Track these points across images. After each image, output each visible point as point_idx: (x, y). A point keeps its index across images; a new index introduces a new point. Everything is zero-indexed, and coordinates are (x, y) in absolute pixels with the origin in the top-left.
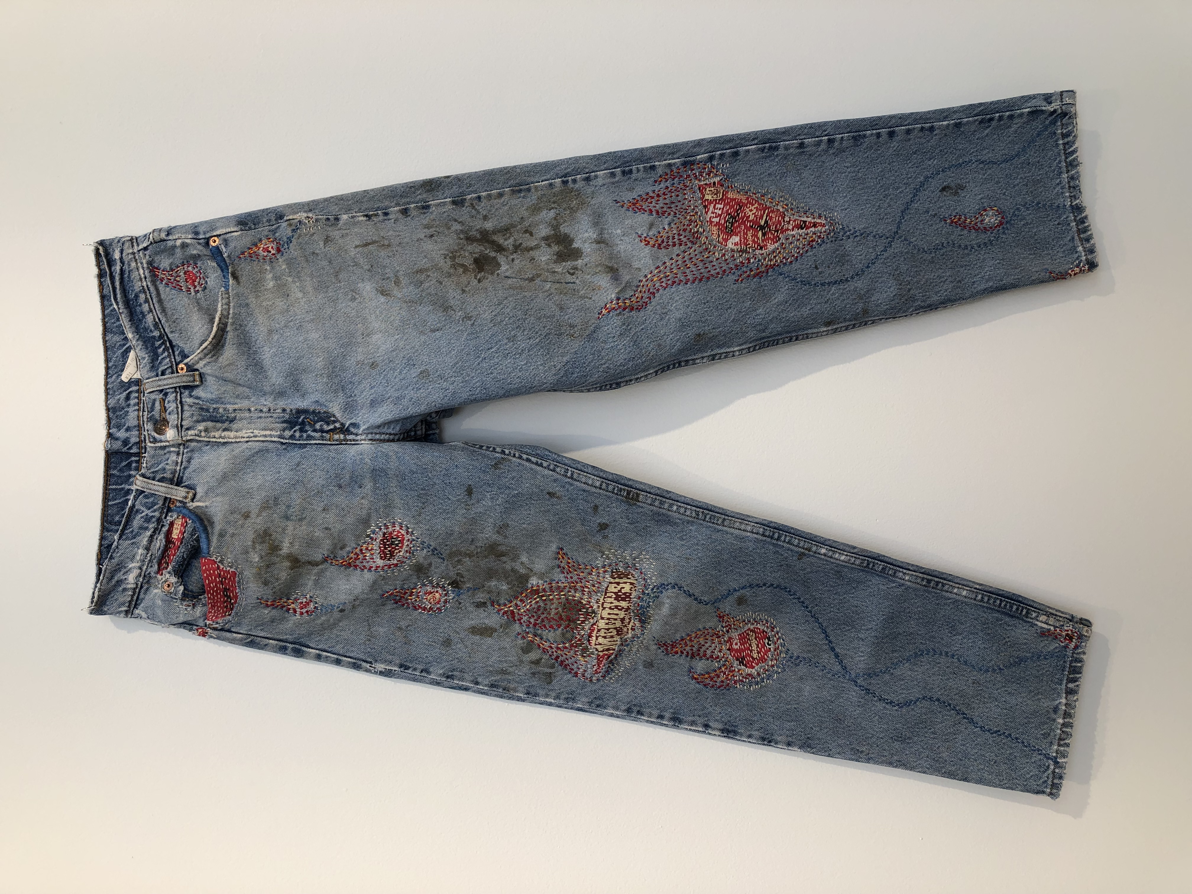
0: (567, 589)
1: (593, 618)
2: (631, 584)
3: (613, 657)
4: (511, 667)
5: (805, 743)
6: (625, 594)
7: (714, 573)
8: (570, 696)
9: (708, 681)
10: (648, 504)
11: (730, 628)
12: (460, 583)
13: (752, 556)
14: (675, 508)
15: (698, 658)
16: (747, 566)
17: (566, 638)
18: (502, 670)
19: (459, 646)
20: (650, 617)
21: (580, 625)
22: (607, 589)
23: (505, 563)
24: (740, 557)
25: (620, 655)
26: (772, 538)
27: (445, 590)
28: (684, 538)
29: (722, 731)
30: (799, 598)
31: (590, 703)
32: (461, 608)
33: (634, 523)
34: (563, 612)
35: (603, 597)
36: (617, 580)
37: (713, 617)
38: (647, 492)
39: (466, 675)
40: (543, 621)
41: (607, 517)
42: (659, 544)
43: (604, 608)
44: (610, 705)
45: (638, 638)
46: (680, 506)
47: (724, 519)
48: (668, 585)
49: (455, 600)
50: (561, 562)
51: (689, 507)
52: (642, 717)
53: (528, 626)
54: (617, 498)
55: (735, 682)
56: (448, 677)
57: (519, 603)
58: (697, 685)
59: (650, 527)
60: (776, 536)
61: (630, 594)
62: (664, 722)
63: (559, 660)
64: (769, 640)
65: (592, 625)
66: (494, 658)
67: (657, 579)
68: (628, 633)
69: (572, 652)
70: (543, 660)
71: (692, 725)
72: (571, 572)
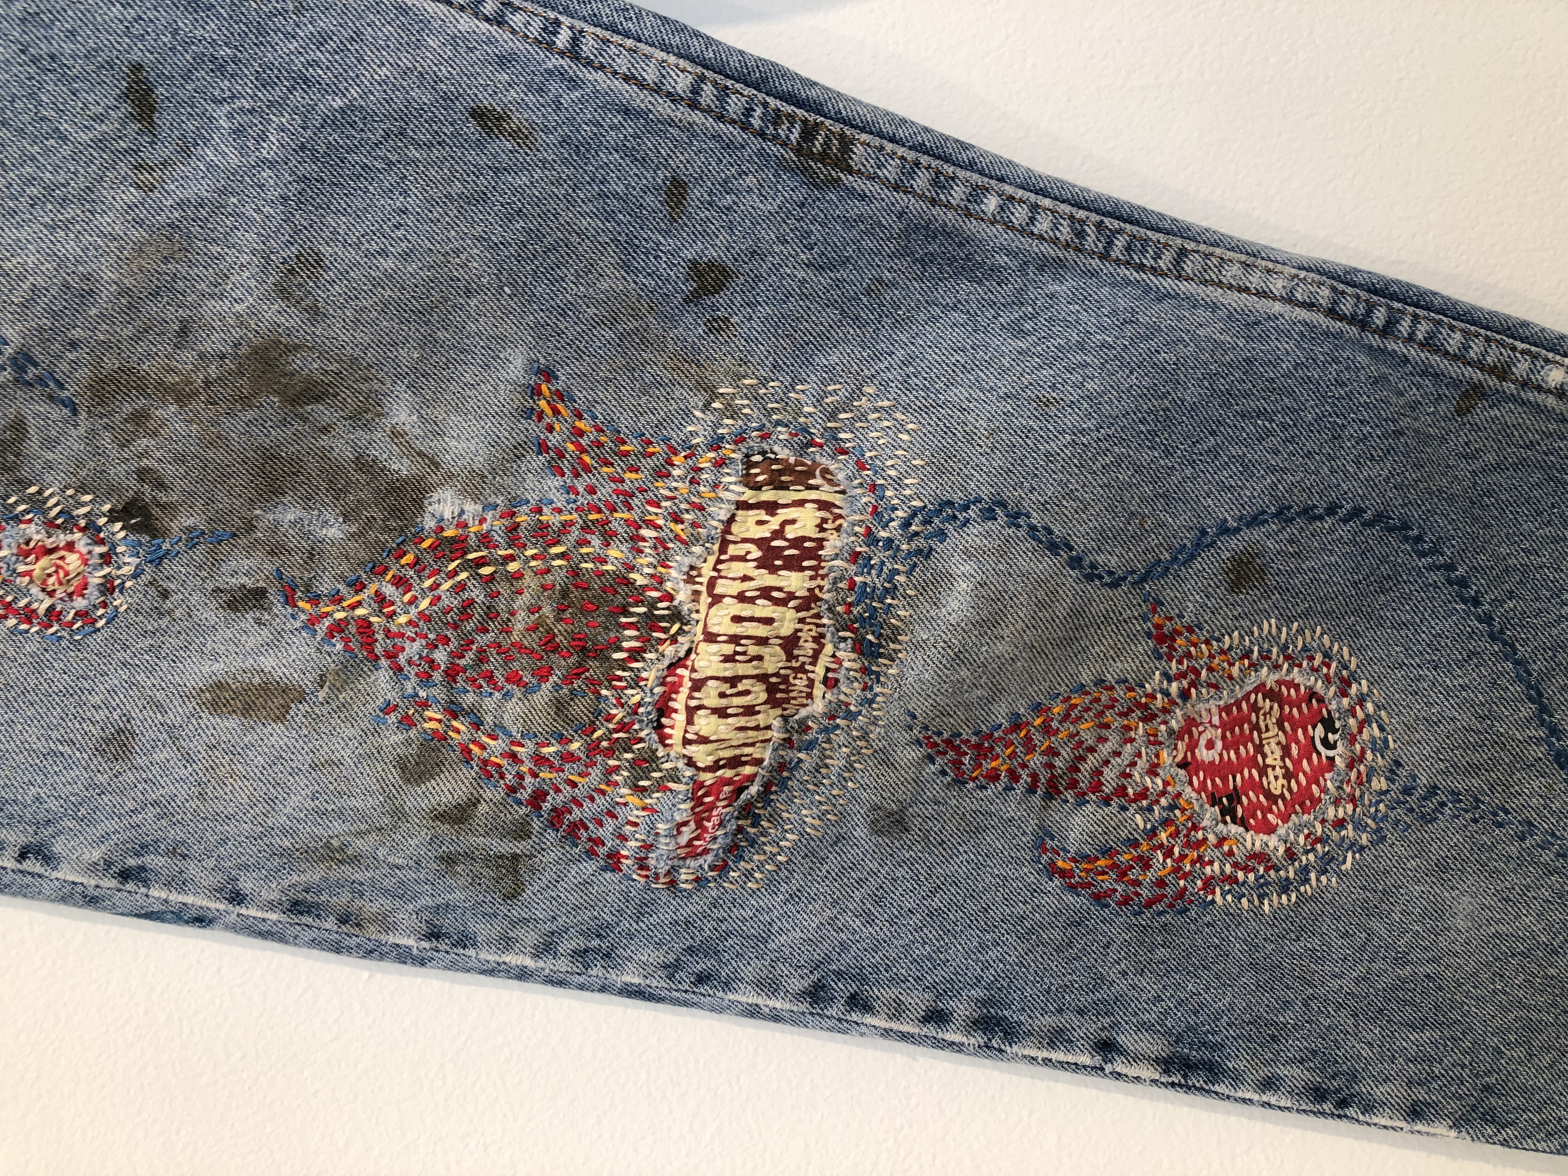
0: (575, 533)
1: (674, 640)
2: (824, 505)
3: (754, 789)
4: (360, 834)
5: (1474, 1108)
6: (797, 542)
7: (1146, 456)
8: (596, 943)
9: (1107, 882)
10: (885, 183)
11: (1193, 684)
12: (155, 511)
13: (1291, 393)
14: (991, 204)
15: (1069, 795)
16: (1270, 433)
17: (569, 721)
18: (328, 845)
19: (160, 756)
20: (896, 631)
21: (622, 665)
22: (727, 531)
23: (325, 430)
24: (1247, 395)
25: (783, 785)
26: (1364, 324)
27: (102, 542)
28: (1028, 326)
29: (1166, 1064)
30: (1450, 567)
31: (671, 969)
32: (170, 612)
33: (833, 268)
34: (559, 620)
35: (712, 559)
36: (768, 495)
37: (1132, 638)
38: (881, 135)
39: (193, 869)
40: (482, 657)
41: (724, 237)
42: (932, 355)
43: (717, 599)
44: (748, 972)
45: (851, 716)
46: (1011, 198)
47: (1182, 253)
48: (966, 508)
49: (145, 578)
50: (550, 429)
51: (1047, 202)
52: (869, 1019)
53: (425, 679)
54: (761, 153)
55: (1209, 884)
56: (125, 875)
57: (389, 590)
58: (1069, 898)
59: (894, 284)
60: (1379, 317)
61: (820, 543)
62: (950, 1037)
63: (546, 806)
64: (1329, 726)
65: (672, 666)
66: (295, 800)
67: (922, 483)
68: (810, 696)
69: (595, 773)
70: (483, 808)
71: (1052, 1045)
72: (587, 469)
